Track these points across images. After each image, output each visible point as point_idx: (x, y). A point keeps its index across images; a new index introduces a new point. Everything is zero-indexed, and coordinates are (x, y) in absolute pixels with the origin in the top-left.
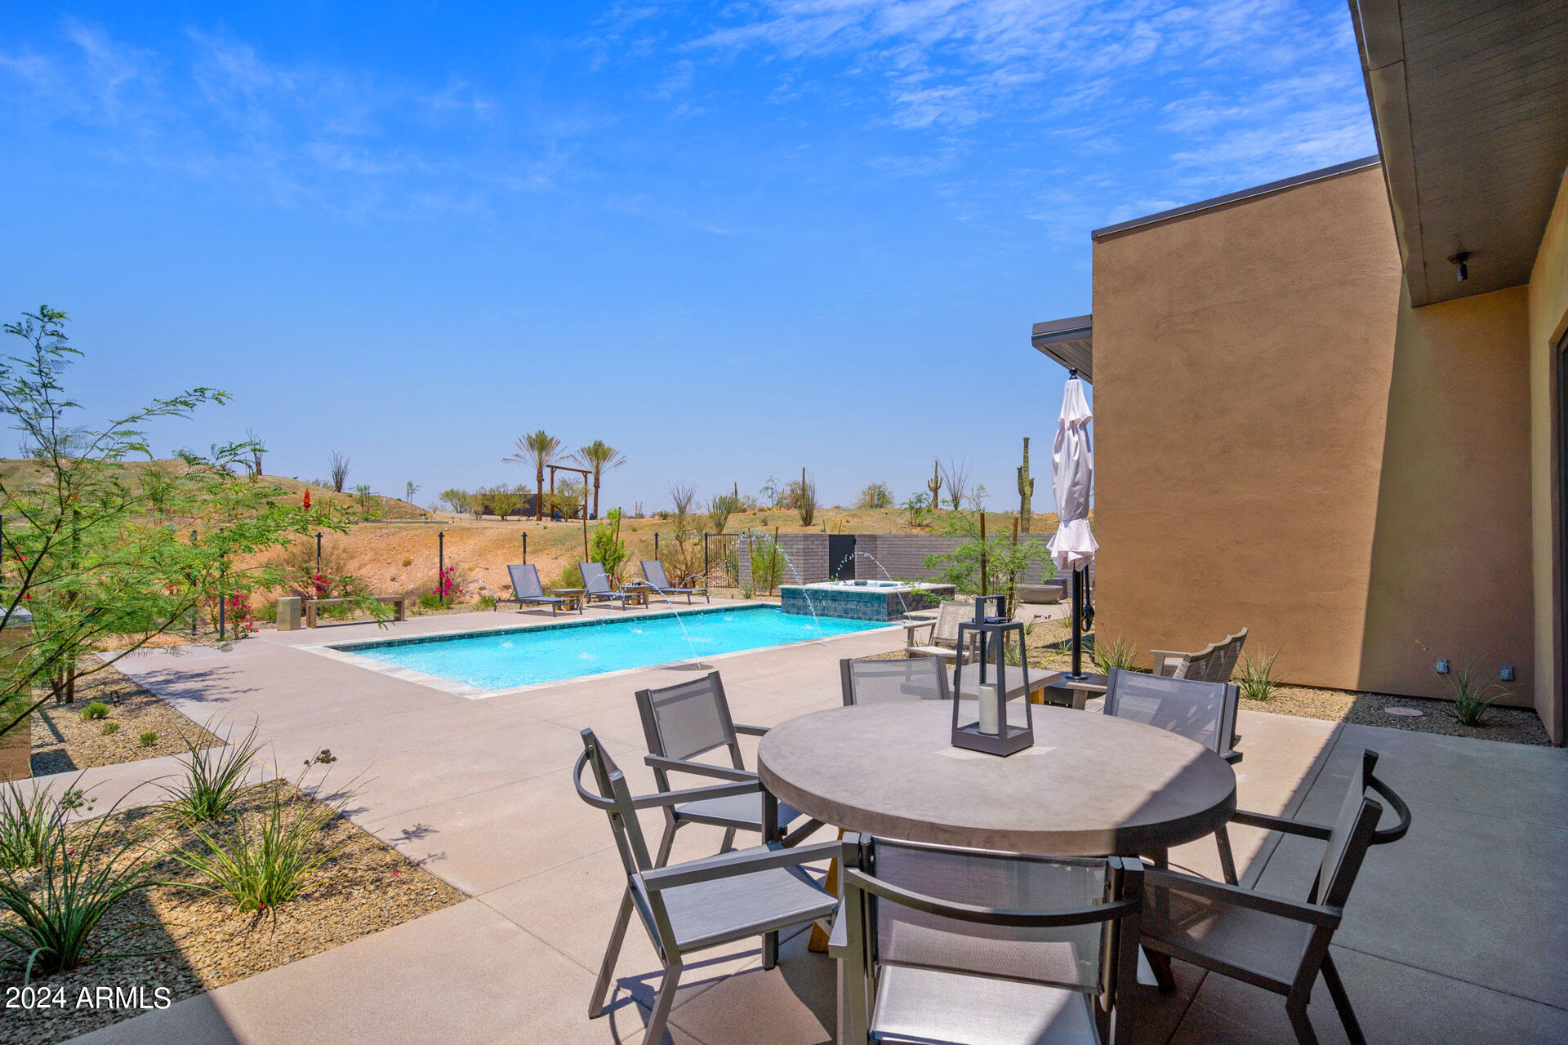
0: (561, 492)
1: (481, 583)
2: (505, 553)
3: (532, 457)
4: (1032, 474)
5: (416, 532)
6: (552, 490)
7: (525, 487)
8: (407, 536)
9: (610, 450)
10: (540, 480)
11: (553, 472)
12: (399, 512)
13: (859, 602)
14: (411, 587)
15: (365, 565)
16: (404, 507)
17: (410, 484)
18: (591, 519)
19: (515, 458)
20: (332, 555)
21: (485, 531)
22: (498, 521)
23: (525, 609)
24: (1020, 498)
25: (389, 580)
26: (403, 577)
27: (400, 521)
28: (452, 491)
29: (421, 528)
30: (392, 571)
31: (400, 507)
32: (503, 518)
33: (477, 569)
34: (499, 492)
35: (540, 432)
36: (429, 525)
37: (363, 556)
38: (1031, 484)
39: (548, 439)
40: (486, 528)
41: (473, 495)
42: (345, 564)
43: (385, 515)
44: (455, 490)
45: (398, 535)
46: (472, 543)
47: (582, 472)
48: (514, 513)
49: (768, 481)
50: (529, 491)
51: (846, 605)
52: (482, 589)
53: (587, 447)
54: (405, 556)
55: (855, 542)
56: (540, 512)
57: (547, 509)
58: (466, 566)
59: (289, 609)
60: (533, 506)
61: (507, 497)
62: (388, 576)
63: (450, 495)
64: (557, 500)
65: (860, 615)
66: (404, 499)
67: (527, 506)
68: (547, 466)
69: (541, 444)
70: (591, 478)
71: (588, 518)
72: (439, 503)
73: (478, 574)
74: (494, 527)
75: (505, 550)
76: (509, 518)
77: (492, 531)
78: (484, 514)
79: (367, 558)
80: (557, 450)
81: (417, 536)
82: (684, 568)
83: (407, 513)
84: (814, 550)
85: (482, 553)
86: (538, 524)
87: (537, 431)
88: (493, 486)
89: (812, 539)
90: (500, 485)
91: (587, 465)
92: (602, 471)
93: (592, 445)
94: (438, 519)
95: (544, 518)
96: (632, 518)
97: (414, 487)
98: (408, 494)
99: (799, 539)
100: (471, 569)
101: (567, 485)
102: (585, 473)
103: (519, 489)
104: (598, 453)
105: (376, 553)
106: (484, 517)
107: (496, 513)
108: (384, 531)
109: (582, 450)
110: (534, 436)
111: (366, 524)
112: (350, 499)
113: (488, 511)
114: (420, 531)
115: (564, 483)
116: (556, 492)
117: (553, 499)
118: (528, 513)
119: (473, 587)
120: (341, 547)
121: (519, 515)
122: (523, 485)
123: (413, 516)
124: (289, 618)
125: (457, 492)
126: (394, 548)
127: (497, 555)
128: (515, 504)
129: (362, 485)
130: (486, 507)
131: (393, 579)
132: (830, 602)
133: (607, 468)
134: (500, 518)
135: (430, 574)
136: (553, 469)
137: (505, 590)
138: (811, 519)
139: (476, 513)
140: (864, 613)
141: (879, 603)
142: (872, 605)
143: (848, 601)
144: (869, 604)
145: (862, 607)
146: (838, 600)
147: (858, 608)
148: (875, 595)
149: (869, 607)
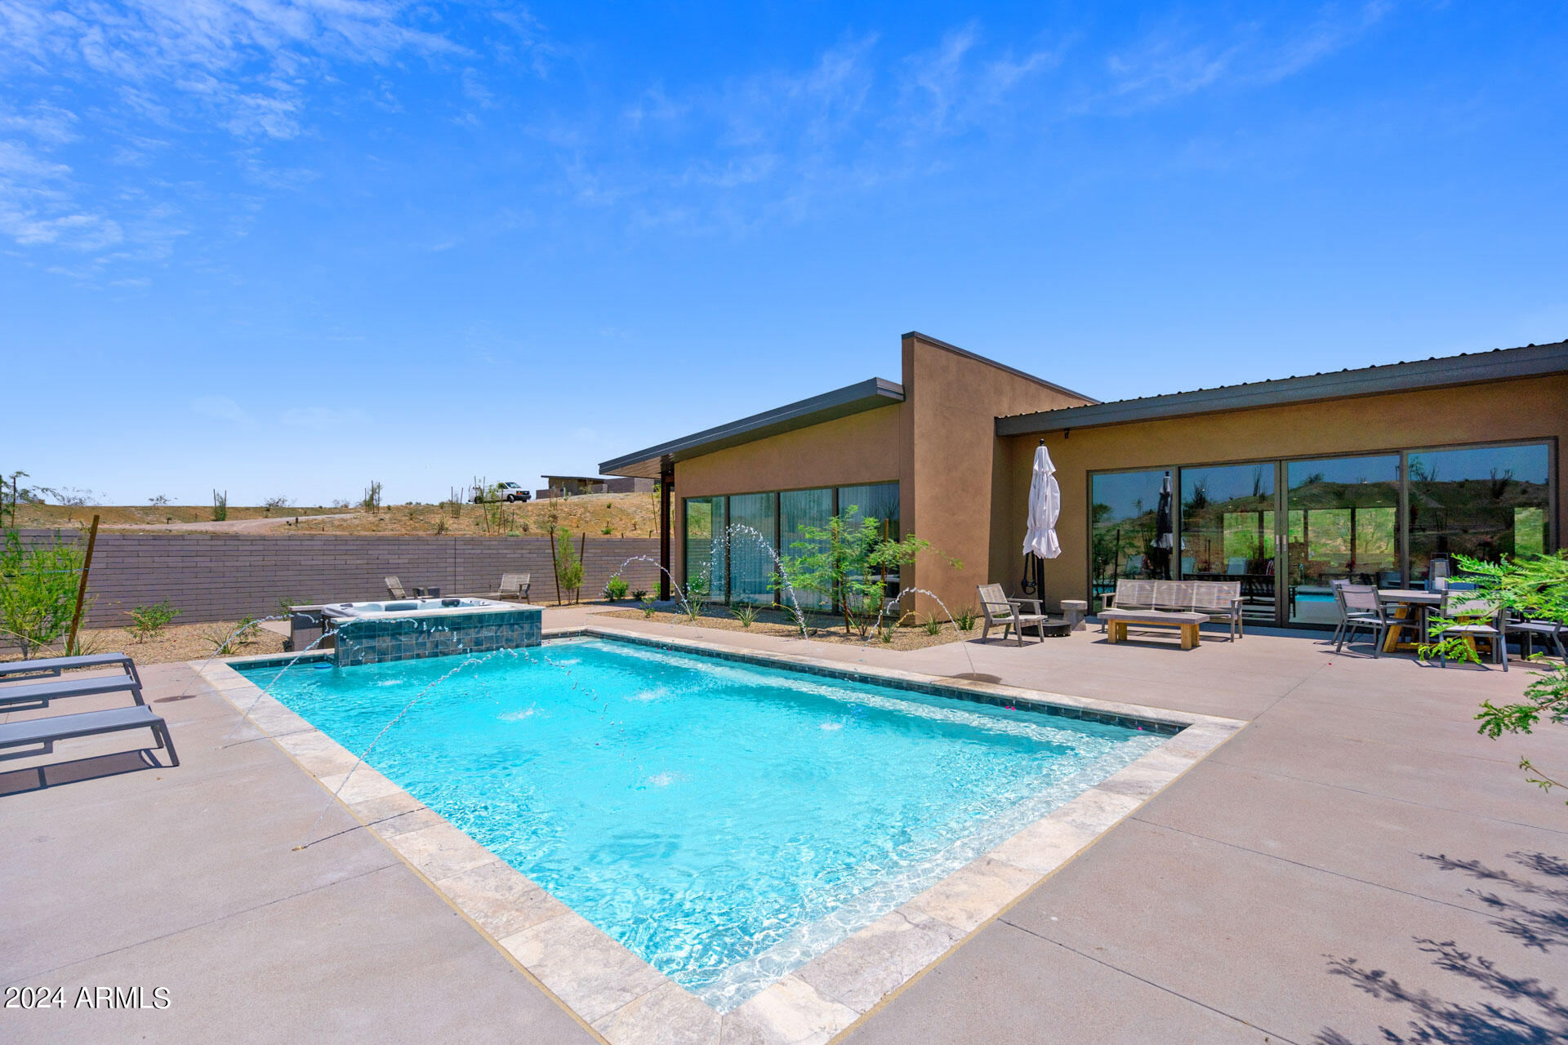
13: (500, 626)
51: (478, 633)
65: (503, 643)
140: (508, 640)
141: (531, 623)
142: (520, 627)
143: (482, 627)
144: (516, 626)
145: (505, 632)
146: (464, 628)
147: (498, 634)
148: (526, 614)
149: (517, 630)
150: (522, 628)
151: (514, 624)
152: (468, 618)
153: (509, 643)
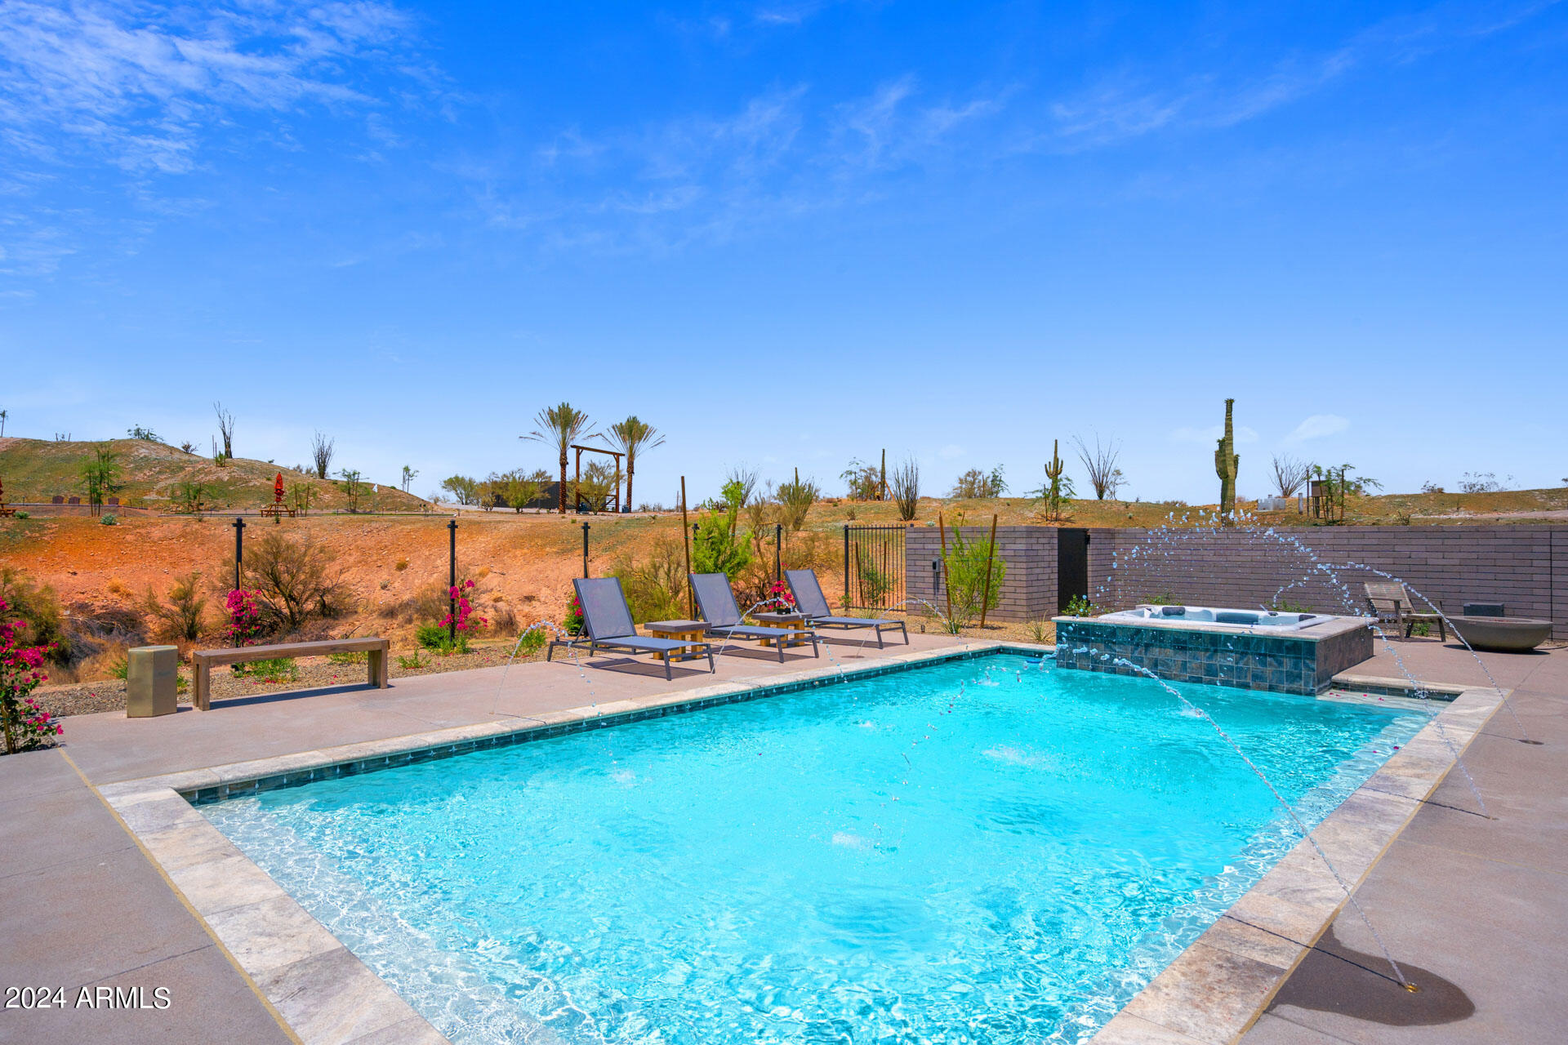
0: (589, 478)
1: (497, 594)
2: (526, 554)
3: (553, 436)
4: (1237, 449)
5: (413, 527)
6: (578, 475)
7: (545, 472)
8: (401, 531)
9: (646, 427)
10: (564, 464)
11: (578, 454)
12: (393, 502)
14: (406, 597)
15: (349, 568)
16: (399, 497)
17: (407, 469)
18: (623, 512)
19: (534, 436)
20: (305, 554)
21: (500, 526)
22: (512, 513)
23: (600, 657)
24: (1220, 482)
25: (379, 588)
26: (396, 584)
27: (393, 512)
28: (457, 478)
29: (420, 521)
30: (384, 576)
31: (395, 497)
32: (518, 510)
33: (490, 575)
34: (514, 478)
35: (563, 404)
36: (429, 518)
37: (347, 557)
38: (1236, 460)
39: (574, 412)
40: (500, 522)
41: (481, 484)
42: (323, 568)
43: (376, 506)
44: (460, 476)
45: (391, 530)
46: (483, 541)
47: (614, 454)
48: (532, 504)
49: (851, 463)
50: (551, 477)
52: (497, 600)
53: (618, 424)
54: (399, 557)
55: (1087, 540)
56: (564, 503)
57: (571, 499)
58: (478, 570)
59: (150, 674)
60: (555, 496)
61: (524, 484)
62: (378, 582)
63: (454, 483)
64: (583, 489)
65: (1249, 680)
66: (399, 487)
67: (547, 495)
68: (572, 447)
69: (565, 419)
70: (624, 461)
71: (620, 510)
72: (441, 493)
73: (492, 581)
74: (509, 521)
75: (526, 551)
76: (525, 510)
77: (508, 526)
78: (495, 505)
79: (352, 559)
80: (584, 427)
81: (416, 531)
82: (762, 575)
83: (403, 504)
84: (1040, 553)
85: (496, 553)
86: (563, 517)
87: (560, 404)
88: (507, 472)
89: (1037, 535)
90: (516, 469)
91: (619, 446)
92: (637, 453)
93: (624, 422)
94: (440, 512)
95: (568, 512)
96: (670, 511)
97: (411, 472)
98: (404, 482)
99: (1017, 535)
100: (483, 575)
101: (597, 469)
102: (617, 456)
103: (537, 474)
104: (633, 431)
105: (363, 553)
106: (495, 509)
107: (510, 504)
108: (374, 525)
109: (613, 428)
110: (556, 410)
111: (352, 516)
112: (334, 486)
113: (500, 502)
114: (419, 525)
115: (592, 466)
116: (583, 477)
117: (579, 487)
118: (547, 504)
119: (485, 599)
120: (318, 545)
121: (536, 507)
122: (543, 470)
123: (409, 507)
124: (150, 692)
125: (463, 479)
126: (386, 547)
127: (515, 557)
128: (533, 493)
129: (350, 470)
130: (498, 497)
131: (384, 587)
132: (1170, 652)
133: (643, 449)
134: (514, 510)
135: (431, 580)
136: (579, 450)
137: (527, 603)
138: (912, 514)
139: (485, 504)
140: (1255, 677)
141: (1296, 658)
142: (1277, 661)
143: (1216, 651)
144: (1269, 659)
145: (1252, 664)
146: (1191, 649)
147: (1241, 665)
148: (1287, 644)
149: (1271, 665)
150: (1280, 664)
151: (1265, 655)
152: (1196, 636)
153: (1258, 682)
